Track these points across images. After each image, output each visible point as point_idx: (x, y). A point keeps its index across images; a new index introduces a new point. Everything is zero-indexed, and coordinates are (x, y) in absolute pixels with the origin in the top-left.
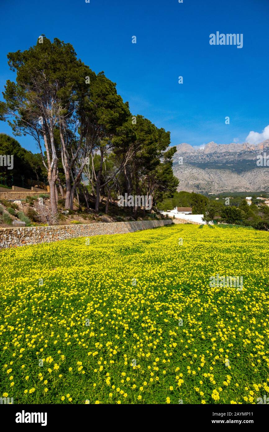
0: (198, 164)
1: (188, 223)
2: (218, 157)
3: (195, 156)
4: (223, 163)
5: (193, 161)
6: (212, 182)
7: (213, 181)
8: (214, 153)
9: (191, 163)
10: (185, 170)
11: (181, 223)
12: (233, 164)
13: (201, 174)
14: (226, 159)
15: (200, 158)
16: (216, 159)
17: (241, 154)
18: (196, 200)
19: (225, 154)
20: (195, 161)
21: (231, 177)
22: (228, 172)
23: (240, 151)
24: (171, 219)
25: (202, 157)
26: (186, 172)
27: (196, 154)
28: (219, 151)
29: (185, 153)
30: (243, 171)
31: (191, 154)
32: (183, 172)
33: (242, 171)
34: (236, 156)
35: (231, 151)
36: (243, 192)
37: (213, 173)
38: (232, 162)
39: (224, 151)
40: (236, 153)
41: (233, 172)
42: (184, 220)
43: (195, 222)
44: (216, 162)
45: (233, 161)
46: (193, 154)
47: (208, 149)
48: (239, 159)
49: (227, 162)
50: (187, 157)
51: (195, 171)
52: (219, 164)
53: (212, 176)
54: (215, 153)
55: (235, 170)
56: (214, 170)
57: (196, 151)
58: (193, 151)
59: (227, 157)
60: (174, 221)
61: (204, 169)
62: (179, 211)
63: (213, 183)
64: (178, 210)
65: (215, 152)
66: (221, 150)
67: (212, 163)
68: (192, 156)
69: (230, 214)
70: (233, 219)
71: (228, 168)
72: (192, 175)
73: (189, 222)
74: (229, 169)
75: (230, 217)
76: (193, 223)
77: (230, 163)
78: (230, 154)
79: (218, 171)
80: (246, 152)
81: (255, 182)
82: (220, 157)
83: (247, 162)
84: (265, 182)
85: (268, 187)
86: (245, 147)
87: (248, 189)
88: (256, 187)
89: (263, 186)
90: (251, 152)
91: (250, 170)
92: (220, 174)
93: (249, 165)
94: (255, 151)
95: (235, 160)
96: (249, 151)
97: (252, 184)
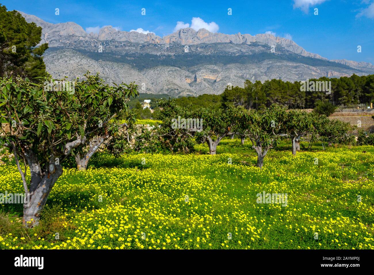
0: (90, 52)
2: (116, 47)
3: (86, 42)
4: (122, 56)
5: (83, 48)
6: (106, 79)
7: (108, 78)
8: (111, 41)
9: (80, 51)
10: (70, 60)
12: (134, 57)
13: (92, 66)
14: (126, 50)
15: (93, 45)
16: (114, 48)
17: (144, 46)
19: (125, 43)
20: (86, 49)
21: (131, 74)
22: (127, 67)
23: (143, 43)
25: (96, 44)
26: (72, 62)
27: (87, 39)
28: (117, 39)
29: (73, 36)
30: (145, 67)
31: (81, 38)
32: (68, 62)
33: (144, 67)
34: (139, 48)
35: (132, 41)
36: (143, 94)
37: (109, 67)
38: (133, 55)
39: (123, 39)
40: (138, 44)
41: (133, 67)
44: (112, 53)
45: (134, 54)
46: (83, 39)
47: (103, 35)
48: (141, 52)
49: (127, 55)
50: (75, 42)
51: (84, 61)
52: (117, 56)
53: (107, 71)
54: (113, 41)
55: (136, 66)
56: (110, 63)
57: (88, 35)
58: (83, 35)
59: (127, 48)
61: (97, 60)
63: (108, 79)
65: (113, 39)
66: (120, 38)
67: (108, 53)
68: (82, 41)
71: (128, 62)
72: (80, 67)
74: (129, 64)
77: (130, 56)
78: (131, 44)
79: (115, 65)
80: (150, 44)
81: (158, 82)
82: (118, 47)
83: (150, 57)
84: (169, 83)
85: (172, 90)
86: (149, 38)
87: (150, 90)
88: (159, 88)
89: (166, 87)
90: (155, 45)
91: (153, 67)
92: (117, 68)
93: (152, 60)
94: (161, 45)
95: (137, 53)
96: (153, 44)
97: (155, 84)
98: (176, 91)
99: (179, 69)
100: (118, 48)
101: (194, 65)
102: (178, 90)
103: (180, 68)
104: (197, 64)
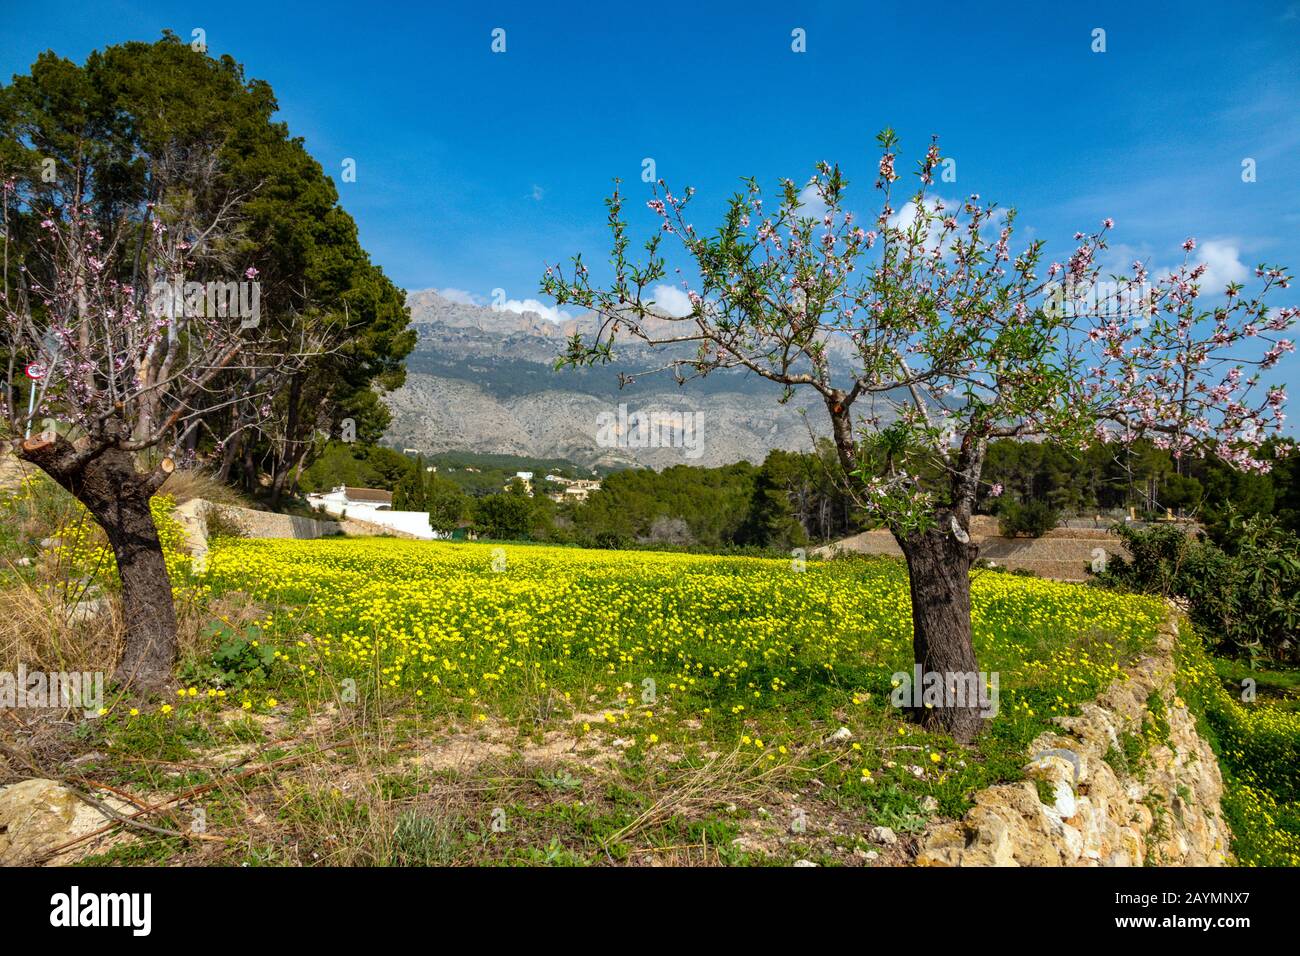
1: (385, 536)
2: (446, 340)
4: (459, 362)
6: (418, 415)
7: (423, 413)
8: (433, 326)
11: (362, 533)
12: (488, 367)
14: (468, 349)
16: (439, 344)
17: (513, 341)
18: (385, 468)
19: (468, 333)
21: (479, 407)
22: (469, 388)
23: (510, 333)
24: (335, 520)
28: (449, 321)
30: (513, 393)
33: (511, 391)
34: (500, 346)
35: (485, 328)
36: (508, 456)
38: (486, 362)
39: (465, 323)
40: (498, 336)
41: (484, 390)
42: (372, 525)
43: (404, 533)
44: (436, 355)
45: (490, 358)
47: (417, 310)
48: (506, 356)
49: (470, 360)
52: (446, 363)
53: (422, 397)
54: (439, 325)
55: (492, 388)
56: (430, 379)
59: (472, 344)
60: (345, 526)
62: (351, 497)
63: (422, 417)
64: (346, 494)
65: (439, 322)
66: (457, 320)
67: (425, 355)
69: (501, 516)
70: (507, 529)
71: (473, 378)
73: (387, 531)
74: (475, 381)
75: (500, 524)
76: (398, 535)
77: (479, 363)
78: (482, 336)
79: (442, 383)
80: (527, 338)
81: (544, 430)
82: (450, 340)
83: (527, 369)
84: (571, 432)
85: (578, 450)
86: (525, 323)
87: (523, 447)
88: (545, 445)
89: (563, 443)
90: (541, 341)
91: (533, 392)
92: (445, 391)
93: (532, 376)
94: (554, 341)
95: (495, 357)
96: (535, 338)
97: (536, 433)
98: (588, 453)
99: (596, 399)
100: (450, 344)
101: (633, 393)
102: (591, 449)
103: (598, 396)
104: (640, 390)
